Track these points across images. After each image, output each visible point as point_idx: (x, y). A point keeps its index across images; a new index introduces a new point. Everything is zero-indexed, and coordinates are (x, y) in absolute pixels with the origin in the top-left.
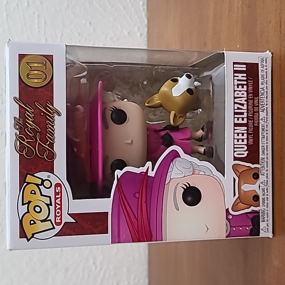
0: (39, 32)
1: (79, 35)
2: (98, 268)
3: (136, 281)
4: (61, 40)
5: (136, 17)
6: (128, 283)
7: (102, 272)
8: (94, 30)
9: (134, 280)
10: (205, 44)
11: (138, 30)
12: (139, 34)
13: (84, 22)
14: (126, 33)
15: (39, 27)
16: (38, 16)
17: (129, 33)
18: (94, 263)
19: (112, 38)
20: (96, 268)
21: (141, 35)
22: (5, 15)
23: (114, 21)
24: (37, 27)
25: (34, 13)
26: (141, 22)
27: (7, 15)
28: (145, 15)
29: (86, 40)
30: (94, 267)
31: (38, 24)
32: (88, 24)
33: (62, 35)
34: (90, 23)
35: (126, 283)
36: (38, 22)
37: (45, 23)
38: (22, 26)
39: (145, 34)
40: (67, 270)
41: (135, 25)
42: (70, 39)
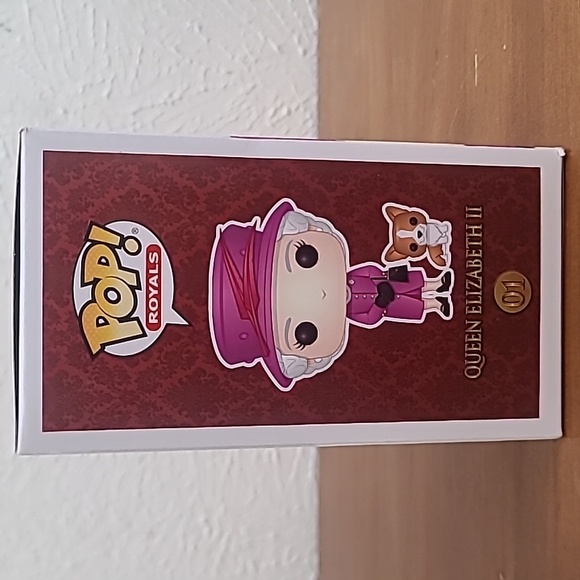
0: (96, 44)
1: (178, 51)
2: (216, 533)
3: (294, 559)
4: (140, 62)
5: (295, 14)
6: (278, 564)
7: (224, 540)
8: (209, 41)
9: (290, 557)
10: (437, 52)
11: (299, 42)
12: (300, 51)
13: (188, 25)
14: (275, 48)
15: (94, 35)
16: (94, 11)
17: (279, 48)
18: (207, 521)
19: (246, 57)
20: (211, 531)
21: (305, 53)
22: (26, 10)
23: (250, 22)
24: (92, 34)
25: (85, 6)
26: (305, 26)
27: (30, 10)
28: (315, 12)
29: (191, 62)
30: (205, 531)
31: (94, 28)
32: (196, 29)
33: (142, 51)
34: (200, 28)
35: (273, 563)
36: (94, 24)
37: (108, 25)
38: (60, 32)
39: (313, 50)
40: (151, 534)
41: (293, 31)
42: (159, 60)
